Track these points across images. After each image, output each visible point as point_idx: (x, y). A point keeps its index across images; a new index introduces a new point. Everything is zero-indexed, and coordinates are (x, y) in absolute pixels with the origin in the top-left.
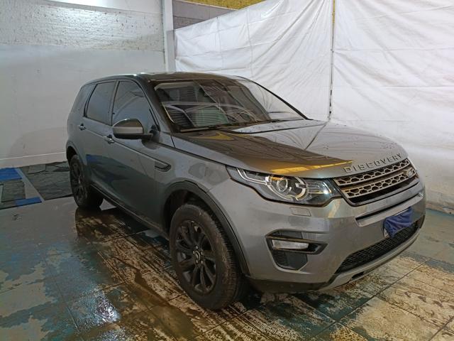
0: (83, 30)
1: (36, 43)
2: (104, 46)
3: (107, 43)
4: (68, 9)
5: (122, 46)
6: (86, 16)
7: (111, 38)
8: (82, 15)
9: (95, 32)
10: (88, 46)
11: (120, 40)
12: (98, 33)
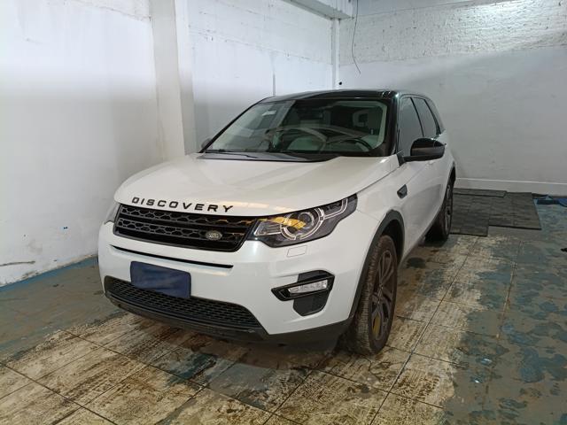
0: (503, 28)
1: (443, 54)
2: (529, 44)
3: (535, 40)
4: (488, 6)
5: (560, 41)
6: (511, 9)
7: (543, 32)
8: (505, 9)
9: (520, 27)
10: (505, 49)
11: (559, 33)
12: (524, 28)
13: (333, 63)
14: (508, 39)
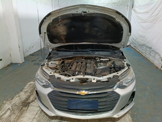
13: (52, 6)
14: (100, 3)
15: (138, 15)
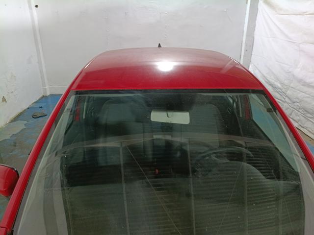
15: (285, 17)
